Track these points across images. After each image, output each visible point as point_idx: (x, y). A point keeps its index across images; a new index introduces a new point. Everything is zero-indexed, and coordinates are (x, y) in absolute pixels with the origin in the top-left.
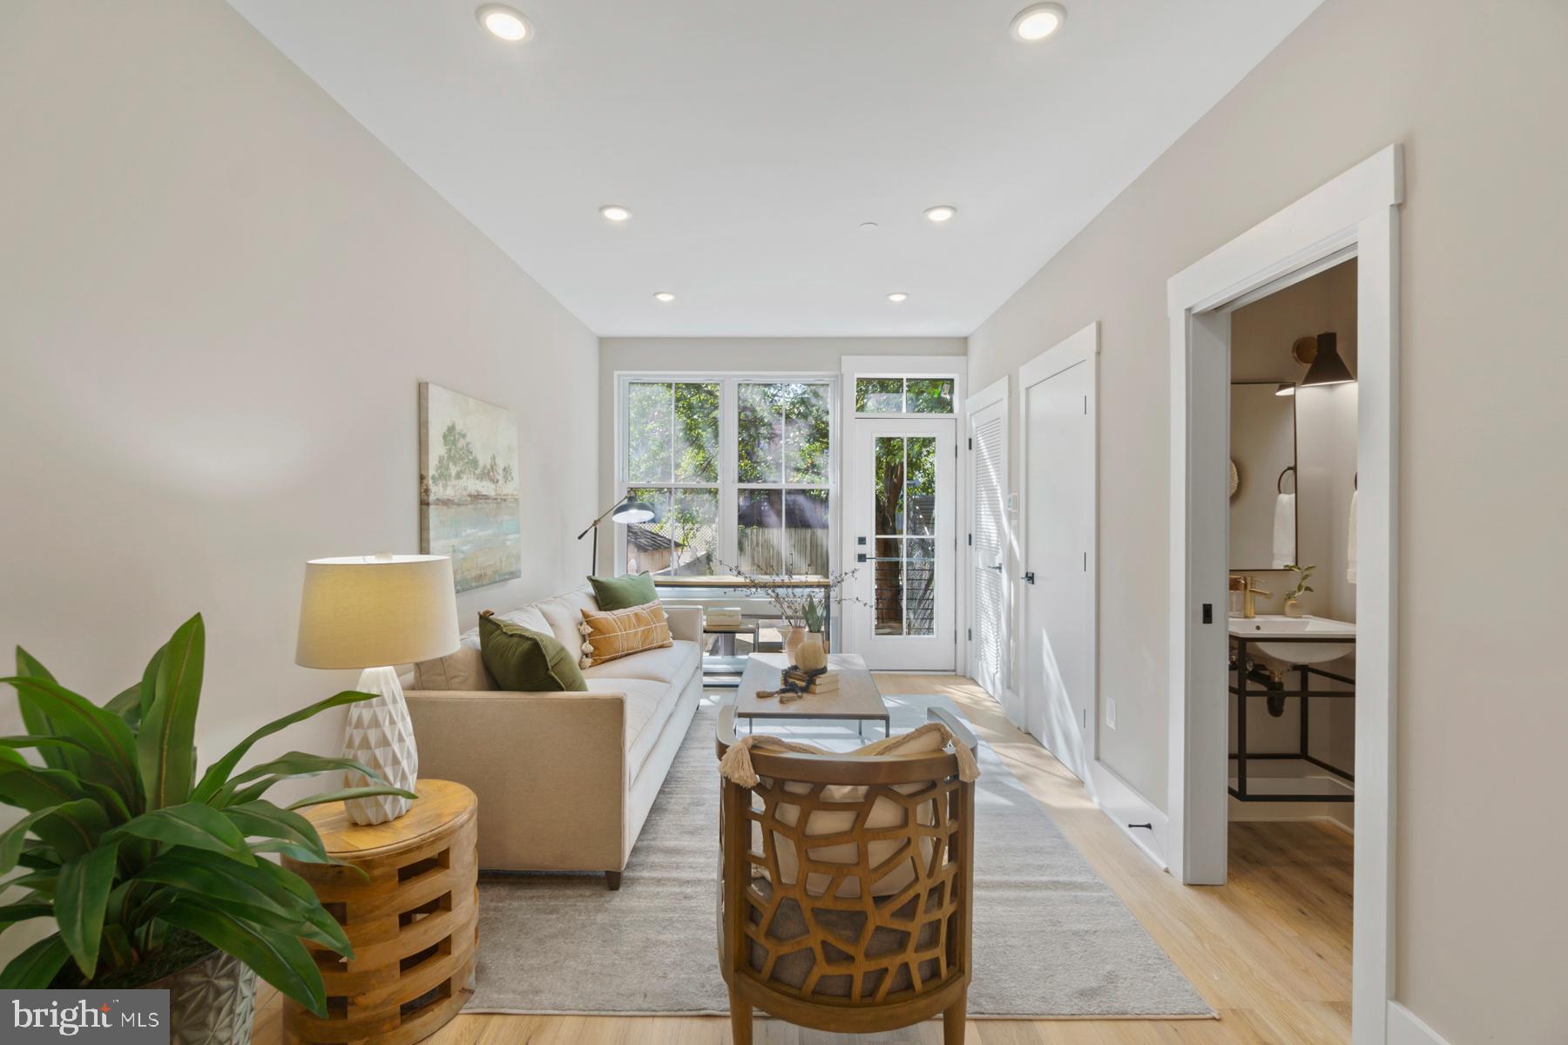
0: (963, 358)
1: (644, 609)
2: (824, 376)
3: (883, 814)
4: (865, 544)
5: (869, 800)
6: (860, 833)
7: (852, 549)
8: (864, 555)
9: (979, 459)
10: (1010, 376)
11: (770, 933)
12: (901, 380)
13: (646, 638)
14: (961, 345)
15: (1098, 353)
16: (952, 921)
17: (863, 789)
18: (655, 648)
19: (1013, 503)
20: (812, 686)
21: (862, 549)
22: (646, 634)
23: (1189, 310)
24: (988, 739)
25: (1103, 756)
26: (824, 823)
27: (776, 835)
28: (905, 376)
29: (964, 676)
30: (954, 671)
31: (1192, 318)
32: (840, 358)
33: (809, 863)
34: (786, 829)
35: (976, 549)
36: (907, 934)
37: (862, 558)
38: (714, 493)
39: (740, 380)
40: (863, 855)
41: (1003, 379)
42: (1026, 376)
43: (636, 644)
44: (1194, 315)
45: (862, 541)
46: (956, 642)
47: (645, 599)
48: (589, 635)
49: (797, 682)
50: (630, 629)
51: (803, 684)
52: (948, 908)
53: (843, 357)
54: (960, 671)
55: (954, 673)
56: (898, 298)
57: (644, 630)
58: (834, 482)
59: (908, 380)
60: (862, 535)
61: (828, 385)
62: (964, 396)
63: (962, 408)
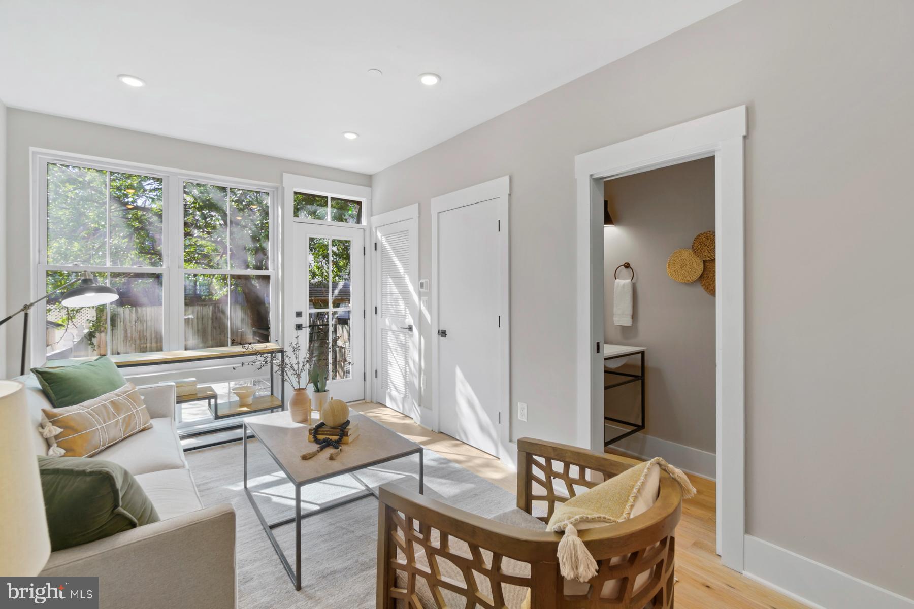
0: (370, 188)
1: (118, 396)
4: (301, 316)
7: (291, 321)
8: (301, 325)
9: (385, 257)
10: (419, 204)
12: (326, 198)
13: (128, 425)
14: (368, 180)
15: (511, 195)
18: (137, 433)
19: (424, 286)
20: (345, 438)
21: (299, 321)
22: (128, 421)
23: (591, 175)
24: (425, 443)
28: (330, 195)
29: (371, 402)
30: (364, 400)
31: (592, 180)
32: (282, 175)
35: (382, 316)
37: (299, 327)
39: (186, 179)
41: (415, 204)
42: (436, 204)
43: (116, 433)
44: (593, 179)
45: (299, 314)
46: (365, 380)
47: (113, 385)
48: (56, 437)
49: (330, 437)
50: (110, 419)
51: (336, 438)
53: (285, 174)
54: (368, 400)
55: (364, 401)
56: (351, 136)
57: (125, 418)
58: (274, 270)
59: (333, 199)
60: (299, 310)
61: (268, 194)
62: (371, 214)
63: (369, 222)
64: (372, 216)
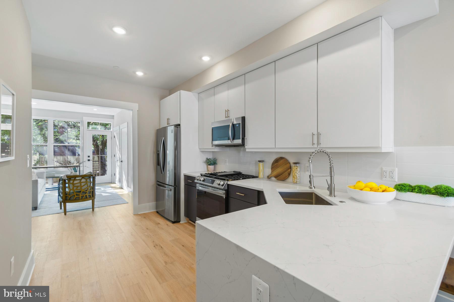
0: (113, 119)
2: (79, 120)
3: (83, 180)
5: (82, 179)
6: (80, 183)
7: (86, 158)
9: (116, 139)
11: (69, 195)
12: (99, 123)
14: (113, 117)
15: (128, 127)
16: (92, 192)
17: (81, 178)
19: (120, 149)
21: (89, 158)
25: (129, 186)
26: (76, 182)
27: (70, 184)
28: (100, 122)
33: (74, 186)
34: (71, 183)
36: (86, 192)
37: (89, 160)
38: (47, 146)
39: (54, 120)
40: (81, 185)
41: (118, 126)
45: (89, 157)
46: (112, 176)
52: (92, 190)
53: (84, 117)
54: (113, 182)
55: (111, 183)
58: (82, 144)
60: (89, 155)
61: (79, 123)
62: (113, 127)
63: (113, 129)
64: (114, 127)
